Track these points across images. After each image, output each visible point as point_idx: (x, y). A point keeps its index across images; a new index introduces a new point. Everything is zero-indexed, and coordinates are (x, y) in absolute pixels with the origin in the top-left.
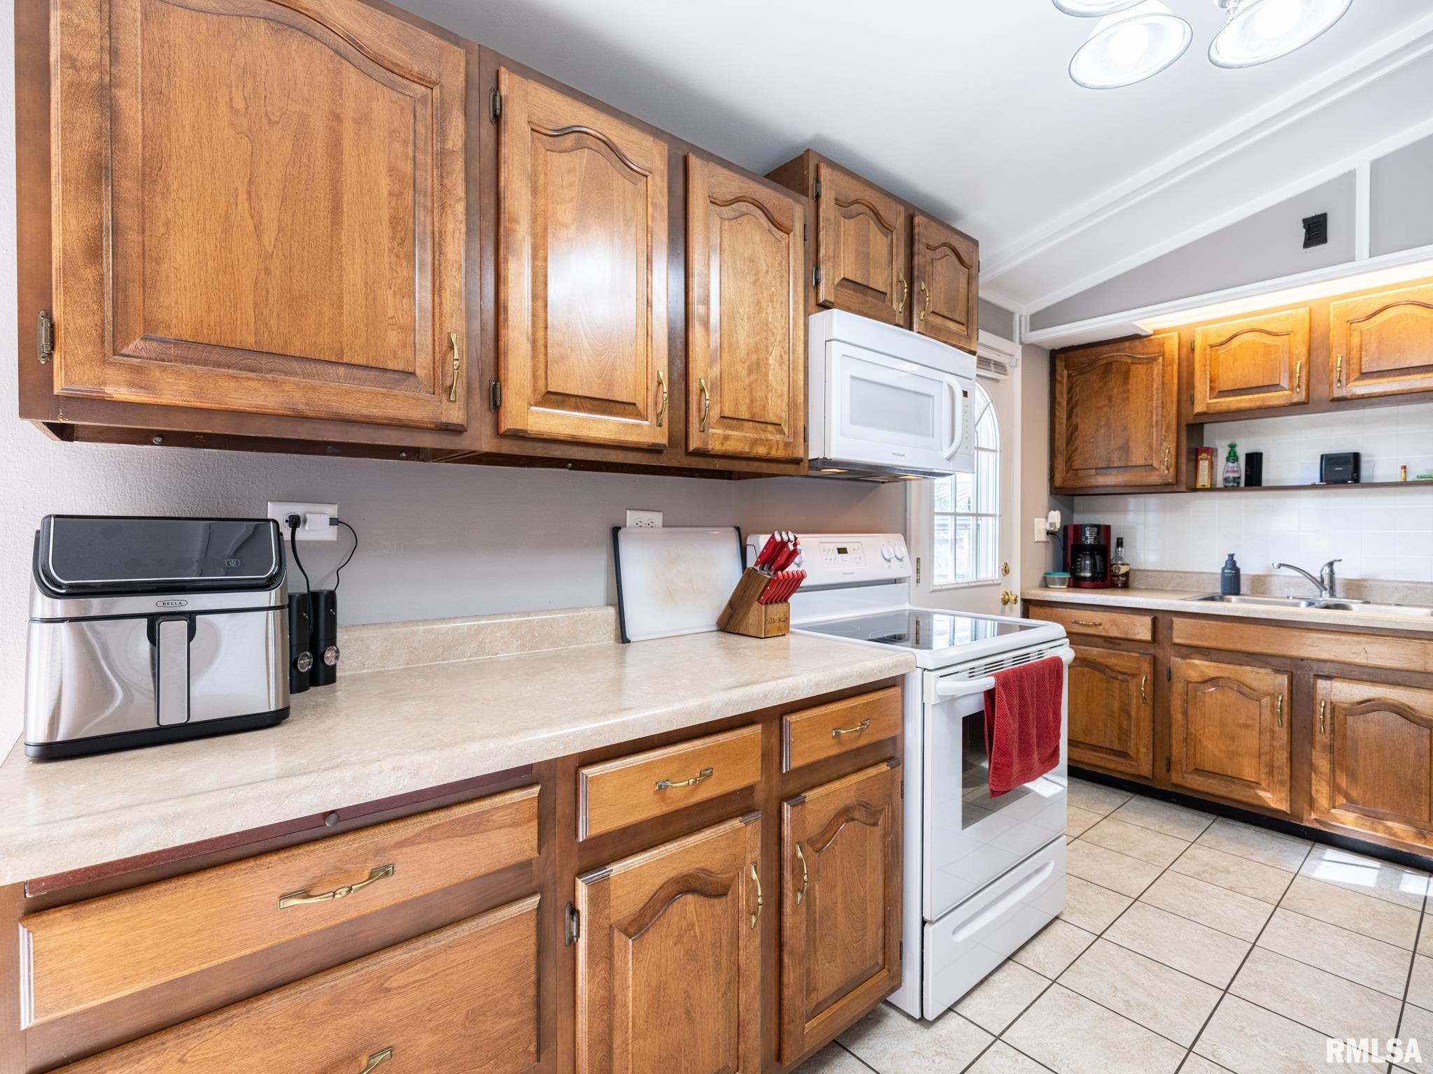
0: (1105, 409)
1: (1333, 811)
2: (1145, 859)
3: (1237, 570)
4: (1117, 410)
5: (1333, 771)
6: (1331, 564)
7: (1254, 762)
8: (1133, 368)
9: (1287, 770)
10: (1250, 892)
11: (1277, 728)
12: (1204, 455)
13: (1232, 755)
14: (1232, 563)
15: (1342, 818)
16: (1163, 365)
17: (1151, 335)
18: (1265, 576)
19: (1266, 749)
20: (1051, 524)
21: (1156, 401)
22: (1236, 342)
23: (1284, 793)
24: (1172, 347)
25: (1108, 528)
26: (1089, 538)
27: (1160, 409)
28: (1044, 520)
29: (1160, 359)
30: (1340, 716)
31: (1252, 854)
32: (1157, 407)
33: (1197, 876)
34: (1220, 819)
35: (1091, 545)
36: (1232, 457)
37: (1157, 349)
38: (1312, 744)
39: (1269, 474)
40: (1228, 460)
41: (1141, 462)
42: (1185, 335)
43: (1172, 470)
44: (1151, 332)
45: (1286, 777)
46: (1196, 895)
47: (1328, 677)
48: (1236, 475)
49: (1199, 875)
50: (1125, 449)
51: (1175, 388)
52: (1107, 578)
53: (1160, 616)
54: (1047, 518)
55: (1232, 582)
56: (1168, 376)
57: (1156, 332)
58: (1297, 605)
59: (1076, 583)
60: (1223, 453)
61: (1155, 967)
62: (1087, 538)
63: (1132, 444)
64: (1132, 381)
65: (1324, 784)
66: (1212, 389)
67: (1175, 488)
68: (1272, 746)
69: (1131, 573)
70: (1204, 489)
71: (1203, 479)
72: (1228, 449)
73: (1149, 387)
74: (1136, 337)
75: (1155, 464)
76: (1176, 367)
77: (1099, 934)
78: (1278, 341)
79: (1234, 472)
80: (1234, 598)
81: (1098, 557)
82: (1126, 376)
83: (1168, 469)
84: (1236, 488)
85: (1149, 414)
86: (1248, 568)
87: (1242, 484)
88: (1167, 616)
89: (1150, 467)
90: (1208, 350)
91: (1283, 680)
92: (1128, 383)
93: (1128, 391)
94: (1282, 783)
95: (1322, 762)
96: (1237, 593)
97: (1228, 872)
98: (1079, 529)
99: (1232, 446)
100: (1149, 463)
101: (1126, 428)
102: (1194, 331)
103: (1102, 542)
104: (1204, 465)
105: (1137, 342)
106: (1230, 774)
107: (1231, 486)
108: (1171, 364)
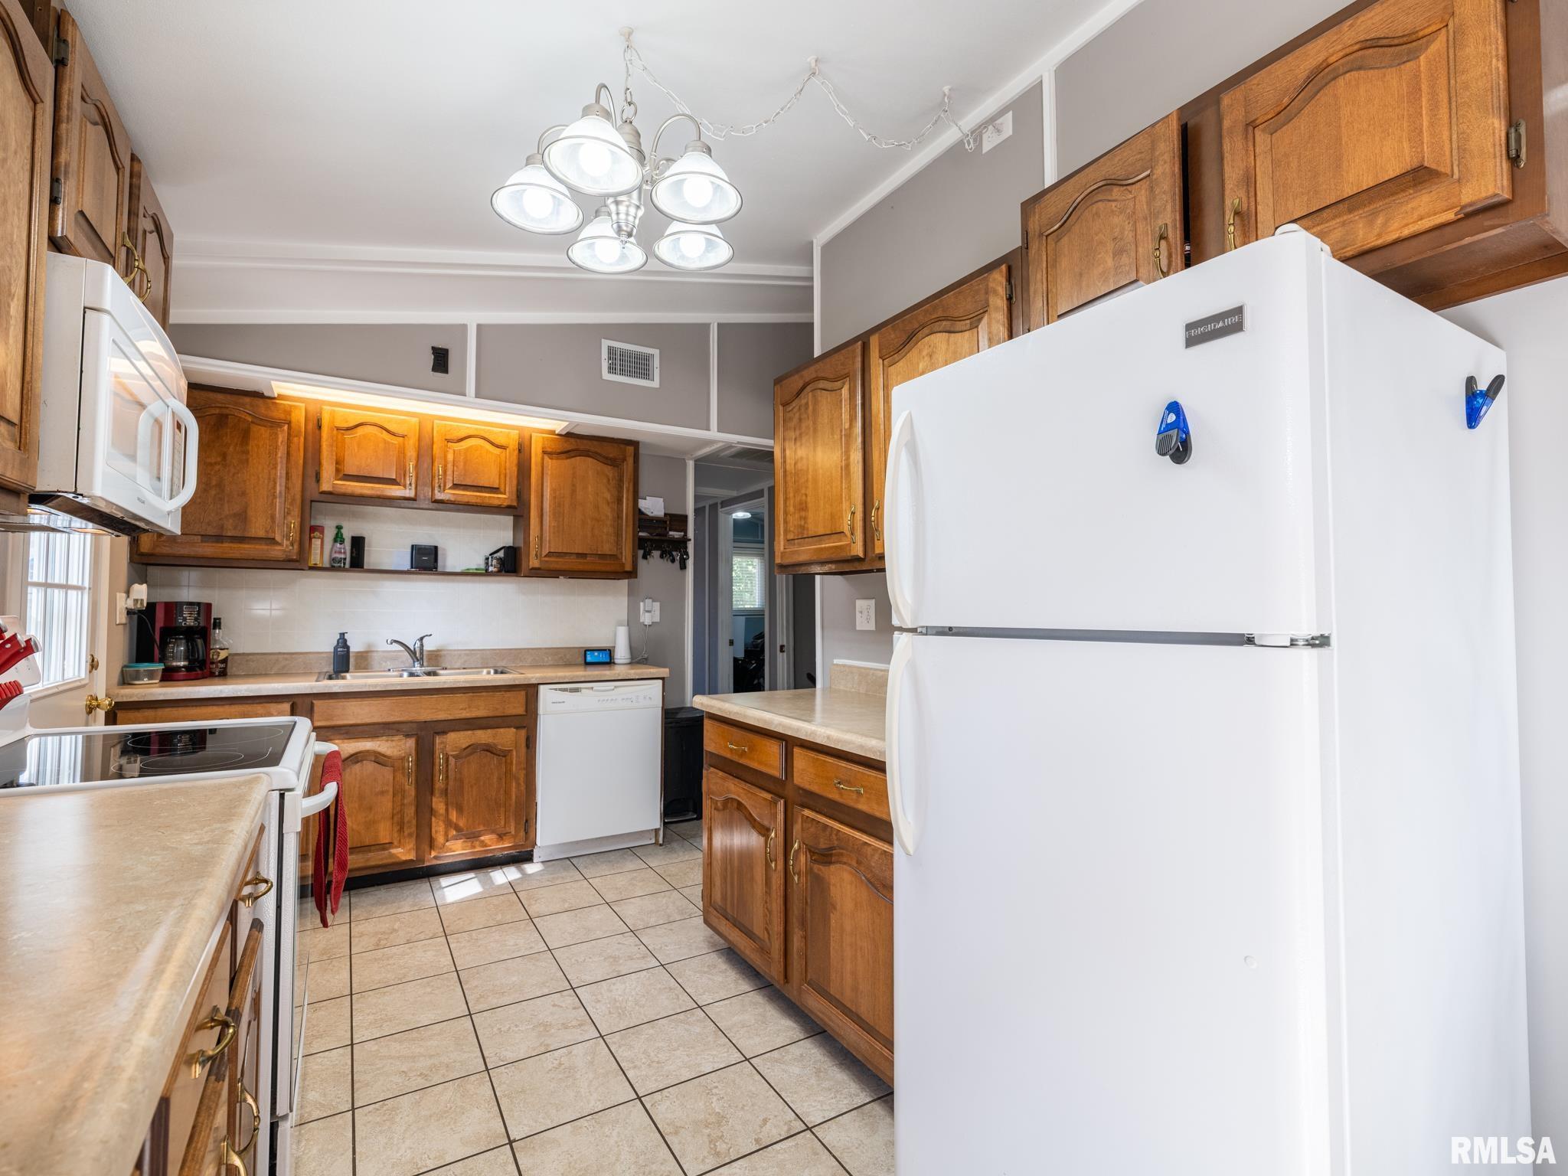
0: (217, 467)
1: (447, 844)
2: (325, 957)
3: (348, 648)
4: (233, 470)
5: (447, 810)
6: (421, 639)
7: (389, 823)
8: (254, 428)
9: (414, 822)
10: (422, 937)
11: (407, 787)
12: (317, 534)
13: (370, 825)
14: (343, 641)
15: (454, 847)
16: (289, 434)
17: (274, 398)
18: (367, 652)
19: (398, 809)
20: (136, 601)
21: (281, 471)
22: (360, 431)
23: (411, 844)
24: (299, 417)
25: (209, 606)
26: (188, 619)
27: (284, 480)
28: (124, 595)
29: (286, 427)
30: (452, 761)
31: (399, 908)
32: (281, 477)
33: (378, 947)
34: (352, 892)
35: (190, 628)
36: (338, 538)
37: (282, 416)
38: (432, 793)
39: (371, 559)
40: (335, 541)
41: (261, 534)
42: (311, 408)
43: (296, 546)
44: (276, 396)
45: (414, 829)
46: (391, 962)
47: (444, 733)
48: (343, 556)
49: (378, 945)
50: (243, 517)
51: (301, 461)
52: (203, 667)
53: (298, 701)
54: (128, 593)
55: (342, 660)
56: (293, 447)
57: (280, 397)
58: (401, 676)
59: (169, 676)
60: (329, 534)
61: (414, 1034)
62: (185, 619)
63: (250, 513)
64: (252, 443)
65: (441, 823)
66: (338, 471)
67: (297, 565)
68: (403, 804)
69: (229, 658)
70: (314, 568)
71: (315, 559)
72: (335, 531)
73: (273, 453)
74: (257, 395)
75: (278, 538)
76: (302, 439)
77: (350, 1043)
78: (395, 441)
79: (340, 553)
80: (348, 675)
81: (200, 642)
82: (245, 436)
83: (292, 545)
84: (343, 570)
85: (271, 483)
86: (355, 646)
87: (347, 566)
88: (307, 700)
89: (272, 541)
90: (335, 432)
91: (411, 743)
92: (247, 444)
93: (247, 452)
94: (410, 835)
95: (439, 804)
96: (347, 671)
97: (395, 930)
98: (172, 608)
99: (339, 528)
100: (271, 535)
101: (244, 494)
102: (321, 409)
103: (202, 624)
104: (316, 543)
105: (260, 402)
106: (367, 843)
107: (335, 567)
108: (298, 436)
